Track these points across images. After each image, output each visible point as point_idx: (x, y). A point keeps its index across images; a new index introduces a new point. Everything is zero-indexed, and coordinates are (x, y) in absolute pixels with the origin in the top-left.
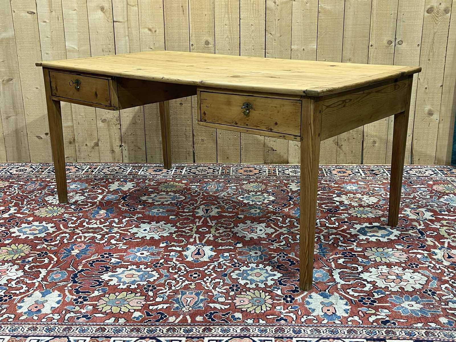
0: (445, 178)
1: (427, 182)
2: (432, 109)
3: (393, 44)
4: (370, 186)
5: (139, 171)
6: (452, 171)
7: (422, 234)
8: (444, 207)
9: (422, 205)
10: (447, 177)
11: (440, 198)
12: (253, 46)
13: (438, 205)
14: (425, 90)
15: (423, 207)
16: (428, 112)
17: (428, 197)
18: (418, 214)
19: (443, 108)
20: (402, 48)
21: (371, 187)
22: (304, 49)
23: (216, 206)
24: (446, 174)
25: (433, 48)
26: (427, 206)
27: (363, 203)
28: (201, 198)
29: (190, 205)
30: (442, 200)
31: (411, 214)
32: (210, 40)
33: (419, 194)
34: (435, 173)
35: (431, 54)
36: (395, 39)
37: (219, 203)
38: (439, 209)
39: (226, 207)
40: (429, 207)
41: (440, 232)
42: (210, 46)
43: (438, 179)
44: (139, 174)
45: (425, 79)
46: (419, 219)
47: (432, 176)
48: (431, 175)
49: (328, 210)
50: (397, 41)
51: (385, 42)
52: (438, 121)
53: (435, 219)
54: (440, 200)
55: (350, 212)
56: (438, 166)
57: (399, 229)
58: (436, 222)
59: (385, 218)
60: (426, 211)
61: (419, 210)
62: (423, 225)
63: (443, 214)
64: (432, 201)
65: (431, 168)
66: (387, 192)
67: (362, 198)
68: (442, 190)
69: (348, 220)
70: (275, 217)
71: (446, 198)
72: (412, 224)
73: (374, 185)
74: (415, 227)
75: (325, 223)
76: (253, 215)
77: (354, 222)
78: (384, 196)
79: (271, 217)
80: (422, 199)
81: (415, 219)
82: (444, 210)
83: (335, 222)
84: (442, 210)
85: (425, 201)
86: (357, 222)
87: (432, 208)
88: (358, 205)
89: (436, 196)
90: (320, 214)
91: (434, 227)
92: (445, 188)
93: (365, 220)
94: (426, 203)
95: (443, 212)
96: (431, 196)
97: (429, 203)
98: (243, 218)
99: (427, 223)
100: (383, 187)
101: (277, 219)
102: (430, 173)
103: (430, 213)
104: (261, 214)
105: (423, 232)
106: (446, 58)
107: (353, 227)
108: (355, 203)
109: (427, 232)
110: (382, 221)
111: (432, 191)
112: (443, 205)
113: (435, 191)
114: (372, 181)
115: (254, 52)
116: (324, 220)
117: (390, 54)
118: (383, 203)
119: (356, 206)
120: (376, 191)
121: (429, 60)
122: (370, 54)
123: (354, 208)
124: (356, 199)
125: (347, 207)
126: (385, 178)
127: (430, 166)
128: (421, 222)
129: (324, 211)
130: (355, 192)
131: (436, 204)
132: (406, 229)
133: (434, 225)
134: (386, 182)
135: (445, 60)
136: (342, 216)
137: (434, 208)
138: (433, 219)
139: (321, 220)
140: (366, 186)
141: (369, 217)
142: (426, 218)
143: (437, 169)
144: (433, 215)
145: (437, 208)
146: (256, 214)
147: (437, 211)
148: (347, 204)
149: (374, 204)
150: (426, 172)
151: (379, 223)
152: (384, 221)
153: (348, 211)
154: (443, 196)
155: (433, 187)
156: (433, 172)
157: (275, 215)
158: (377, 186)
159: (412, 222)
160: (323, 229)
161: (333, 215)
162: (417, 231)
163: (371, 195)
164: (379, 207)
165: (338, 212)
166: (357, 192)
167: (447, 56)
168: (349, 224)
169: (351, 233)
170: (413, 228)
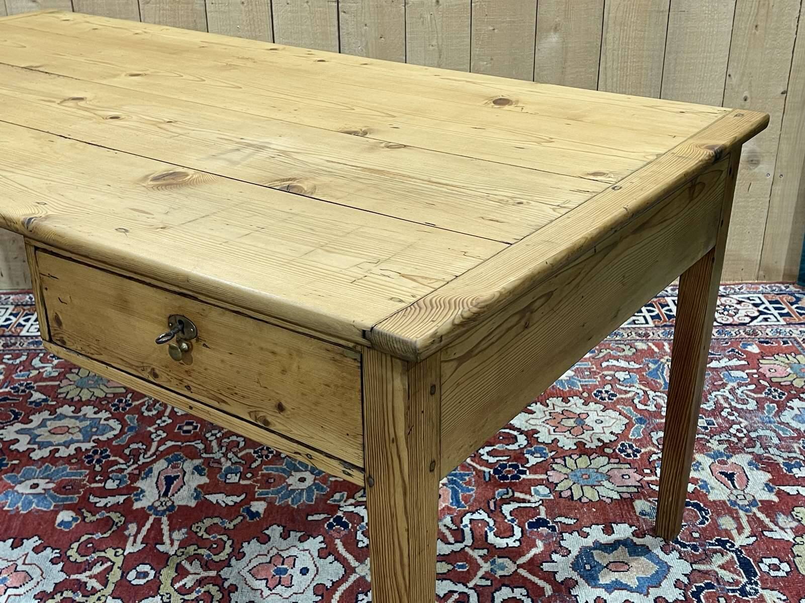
0: (788, 330)
1: (745, 346)
2: (758, 150)
4: (604, 364)
5: (27, 321)
6: (800, 304)
7: (749, 570)
8: (795, 445)
9: (740, 439)
10: (792, 328)
11: (782, 407)
13: (781, 439)
14: (743, 102)
15: (741, 450)
16: (749, 157)
17: (752, 405)
18: (730, 477)
19: (784, 146)
21: (608, 368)
23: (197, 462)
24: (788, 314)
26: (752, 442)
27: (586, 436)
28: (164, 429)
29: (127, 459)
30: (787, 416)
31: (712, 482)
33: (727, 394)
34: (761, 313)
37: (208, 449)
38: (785, 455)
39: (226, 464)
40: (758, 450)
41: (797, 560)
43: (770, 334)
44: (24, 333)
45: (743, 75)
46: (734, 503)
47: (755, 323)
48: (753, 318)
49: (496, 471)
52: (770, 178)
53: (776, 499)
54: (783, 419)
55: (554, 477)
56: (767, 286)
57: (685, 550)
58: (782, 516)
59: (646, 503)
60: (750, 464)
61: (733, 460)
62: (747, 531)
63: (797, 476)
64: (763, 423)
65: (749, 293)
66: (647, 389)
67: (584, 416)
68: (784, 375)
69: (547, 515)
70: (351, 505)
71: (798, 408)
72: (719, 526)
73: (615, 363)
74: (727, 539)
75: (486, 529)
76: (293, 499)
77: (565, 523)
78: (640, 407)
79: (341, 509)
80: (736, 414)
81: (724, 502)
82: (798, 461)
83: (514, 524)
84: (792, 461)
85: (745, 423)
86: (572, 522)
87: (766, 453)
88: (575, 444)
89: (772, 402)
90: (473, 490)
91: (779, 537)
92: (791, 368)
93: (594, 510)
94: (749, 432)
95: (795, 470)
96: (758, 401)
97: (755, 431)
98: (262, 516)
99: (758, 518)
100: (637, 366)
101: (357, 517)
102: (749, 314)
103: (761, 472)
104: (316, 492)
105: (751, 560)
106: (800, 22)
107: (561, 546)
108: (568, 438)
109: (762, 562)
110: (638, 514)
111: (761, 381)
112: (793, 438)
113: (768, 380)
114: (609, 344)
115: (308, 9)
116: (484, 516)
117: (658, 12)
118: (640, 435)
119: (570, 449)
120: (620, 385)
121: (756, 26)
122: (609, 13)
123: (565, 460)
124: (569, 418)
125: (545, 453)
126: (640, 332)
127: (747, 287)
128: (742, 513)
129: (484, 475)
130: (568, 389)
131: (773, 434)
132: (704, 550)
133: (776, 528)
134: (645, 347)
135: (797, 26)
136: (533, 494)
137: (772, 452)
138: (774, 502)
139: (476, 516)
140: (594, 366)
141: (603, 496)
142: (753, 496)
143: (765, 297)
144: (770, 480)
145: (778, 453)
146: (301, 494)
147: (778, 464)
148: (546, 442)
149: (616, 438)
150: (738, 310)
151: (631, 527)
152: (645, 515)
153: (547, 475)
154: (790, 399)
155: (761, 365)
156: (756, 309)
157: (353, 498)
158: (623, 364)
159: (719, 515)
160: (478, 558)
161: (508, 494)
162: (734, 555)
163: (608, 402)
164: (630, 451)
165: (523, 476)
166: (573, 389)
167: (801, 17)
168: (549, 533)
169: (556, 573)
170: (722, 543)
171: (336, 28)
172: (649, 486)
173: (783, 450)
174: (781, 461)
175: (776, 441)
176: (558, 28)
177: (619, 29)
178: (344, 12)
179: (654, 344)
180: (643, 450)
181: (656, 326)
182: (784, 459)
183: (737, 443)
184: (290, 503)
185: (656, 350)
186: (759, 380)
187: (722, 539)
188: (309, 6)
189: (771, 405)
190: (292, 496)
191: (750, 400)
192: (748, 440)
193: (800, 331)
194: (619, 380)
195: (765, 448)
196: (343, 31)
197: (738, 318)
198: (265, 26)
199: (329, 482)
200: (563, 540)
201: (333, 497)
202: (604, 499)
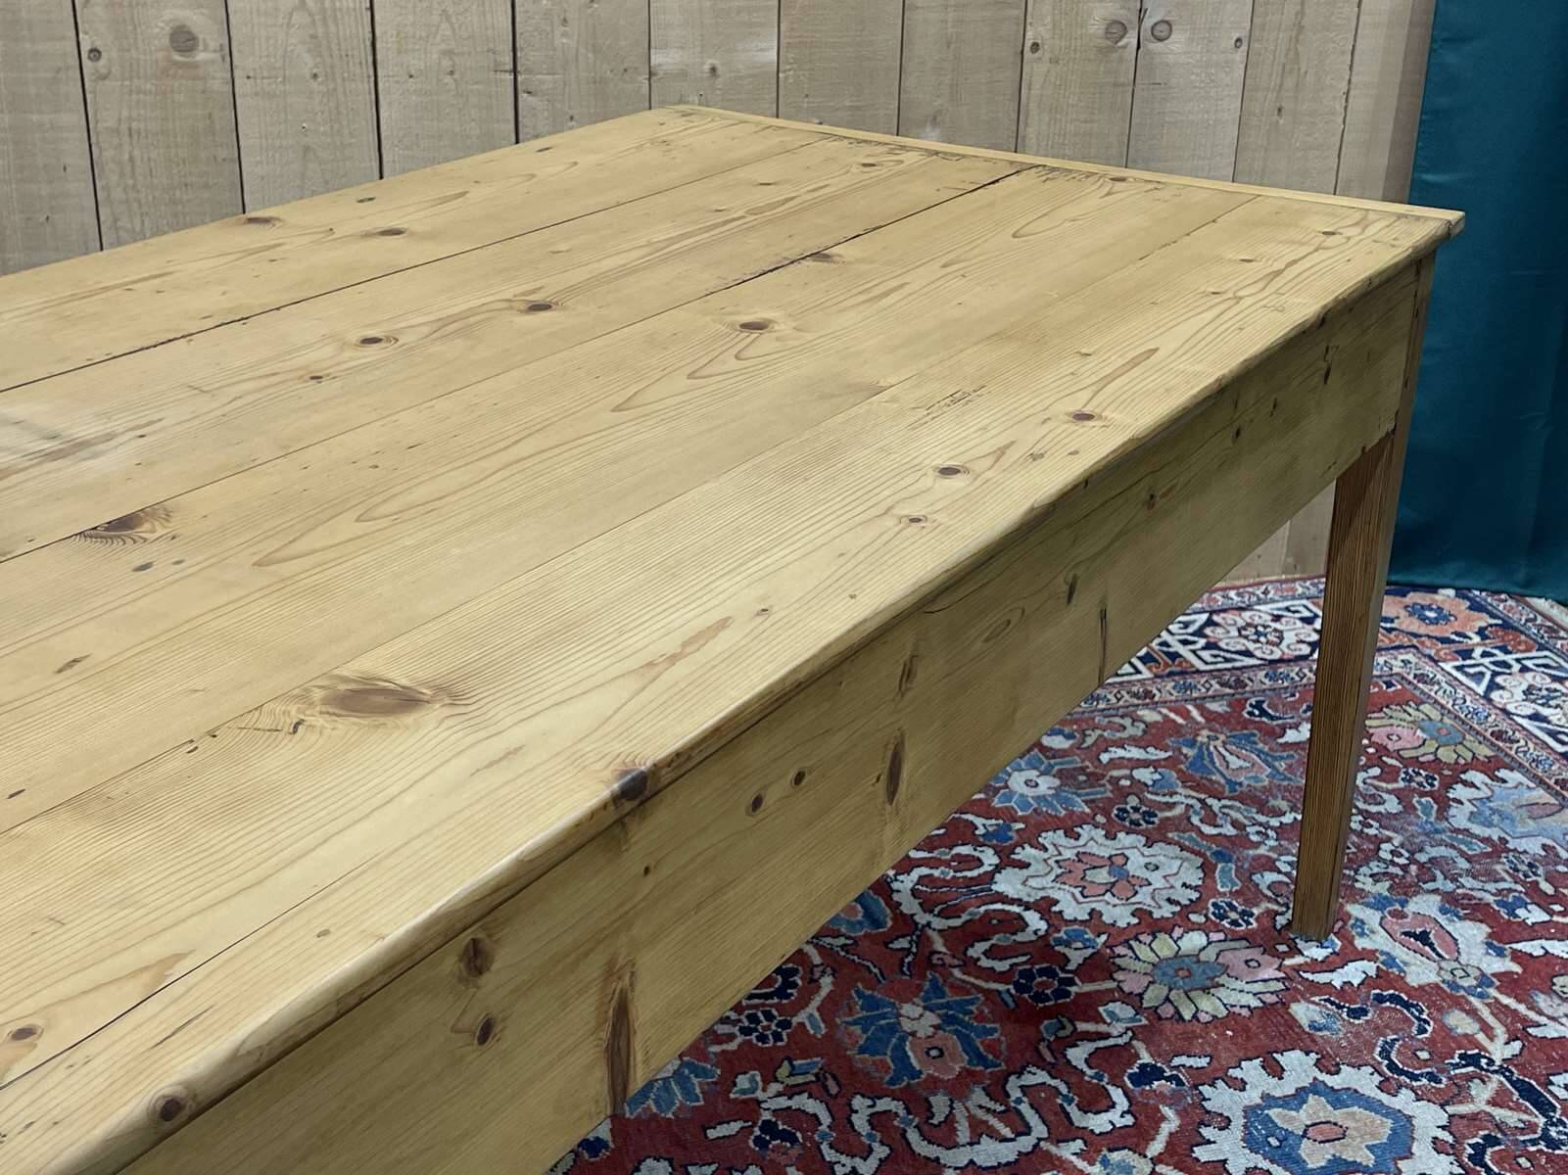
3: (1131, 39)
4: (1104, 758)
7: (1539, 1102)
8: (1498, 868)
9: (1404, 868)
11: (1441, 802)
12: (449, 53)
13: (1469, 859)
15: (1416, 889)
17: (1392, 805)
18: (1423, 937)
20: (1171, 59)
21: (1114, 764)
22: (713, 70)
25: (1297, 54)
26: (1426, 871)
27: (1143, 897)
30: (1458, 817)
31: (1400, 953)
32: (202, 22)
35: (1290, 82)
36: (1141, 12)
38: (1491, 887)
40: (1442, 884)
42: (201, 56)
46: (1454, 986)
48: (1312, 646)
49: (1020, 987)
50: (1148, 23)
51: (1096, 27)
53: (1517, 968)
54: (1454, 822)
55: (1126, 982)
56: (1308, 583)
57: (1419, 1083)
58: (1542, 996)
59: (1312, 1006)
60: (1443, 911)
61: (1412, 907)
62: (1500, 1031)
63: (1529, 922)
64: (1427, 835)
65: (1285, 599)
66: (1203, 796)
67: (1120, 861)
68: (1416, 744)
69: (1152, 1056)
70: (779, 1094)
71: (1470, 801)
72: (1451, 1030)
73: (1121, 753)
74: (1476, 1051)
75: (1059, 1101)
76: (656, 1102)
77: (1191, 1067)
78: (1208, 830)
79: (763, 1105)
80: (1375, 824)
81: (1437, 986)
82: (1517, 894)
83: (1104, 1083)
84: (1507, 896)
85: (1397, 840)
86: (1203, 1062)
87: (1458, 887)
88: (1133, 915)
89: (1423, 794)
90: (995, 1030)
91: (1556, 1035)
92: (1423, 730)
93: (1229, 1033)
94: (1412, 853)
95: (1521, 912)
96: (1398, 794)
97: (1421, 850)
98: (611, 1145)
99: (1506, 1007)
100: (1163, 755)
101: (803, 1118)
102: (1302, 637)
103: (1468, 923)
104: (695, 1081)
105: (1534, 1083)
106: (1350, 101)
107: (1208, 1112)
108: (1115, 906)
109: (1552, 1083)
110: (1307, 1030)
111: (1384, 758)
112: (1488, 855)
113: (1395, 755)
114: (1093, 719)
115: (453, 86)
116: (1041, 1076)
117: (1115, 85)
118: (1235, 884)
119: (1129, 924)
120: (1152, 793)
121: (1280, 110)
122: (1030, 89)
123: (1131, 948)
124: (1095, 868)
125: (1088, 940)
126: (1135, 689)
127: (1277, 590)
128: (1475, 1002)
129: (1003, 999)
130: (1064, 812)
131: (1454, 853)
132: (1450, 1078)
133: (1543, 1020)
134: (1158, 718)
135: (1346, 108)
136: (1108, 1021)
137: (1468, 885)
138: (1517, 973)
139: (1029, 1079)
140: (1087, 763)
141: (1232, 1006)
142: (1478, 968)
143: (1314, 603)
144: (1490, 936)
145: (1476, 884)
146: (666, 1088)
147: (1488, 904)
148: (1080, 918)
149: (1197, 895)
150: (1281, 632)
151: (1307, 1054)
152: (1320, 1030)
153: (1114, 980)
154: (1448, 786)
155: (1371, 731)
156: (1309, 627)
157: (776, 1080)
158: (1135, 753)
159: (1440, 1010)
160: (1073, 1158)
161: (1063, 1028)
162: (1502, 1079)
163: (1147, 829)
164: (1233, 915)
165: (1073, 989)
166: (1073, 812)
167: (1352, 93)
168: (1173, 1090)
169: (1225, 1161)
170: (1473, 1061)
171: (512, 126)
172: (1301, 976)
173: (1483, 879)
174: (1490, 899)
175: (1463, 864)
176: (939, 119)
177: (1047, 119)
178: (529, 93)
179: (1171, 710)
180: (1256, 911)
181: (1156, 676)
182: (1493, 894)
183: (1403, 877)
184: (655, 1110)
185: (1180, 720)
186: (1380, 757)
187: (1469, 1052)
188: (455, 80)
189: (1423, 800)
190: (652, 1096)
191: (1385, 796)
192: (1419, 869)
193: (1403, 661)
194: (1146, 785)
195: (1454, 880)
196: (527, 130)
197: (1288, 647)
198: (364, 123)
199: (712, 1056)
200: (1205, 1099)
201: (735, 1085)
202: (1237, 1010)
